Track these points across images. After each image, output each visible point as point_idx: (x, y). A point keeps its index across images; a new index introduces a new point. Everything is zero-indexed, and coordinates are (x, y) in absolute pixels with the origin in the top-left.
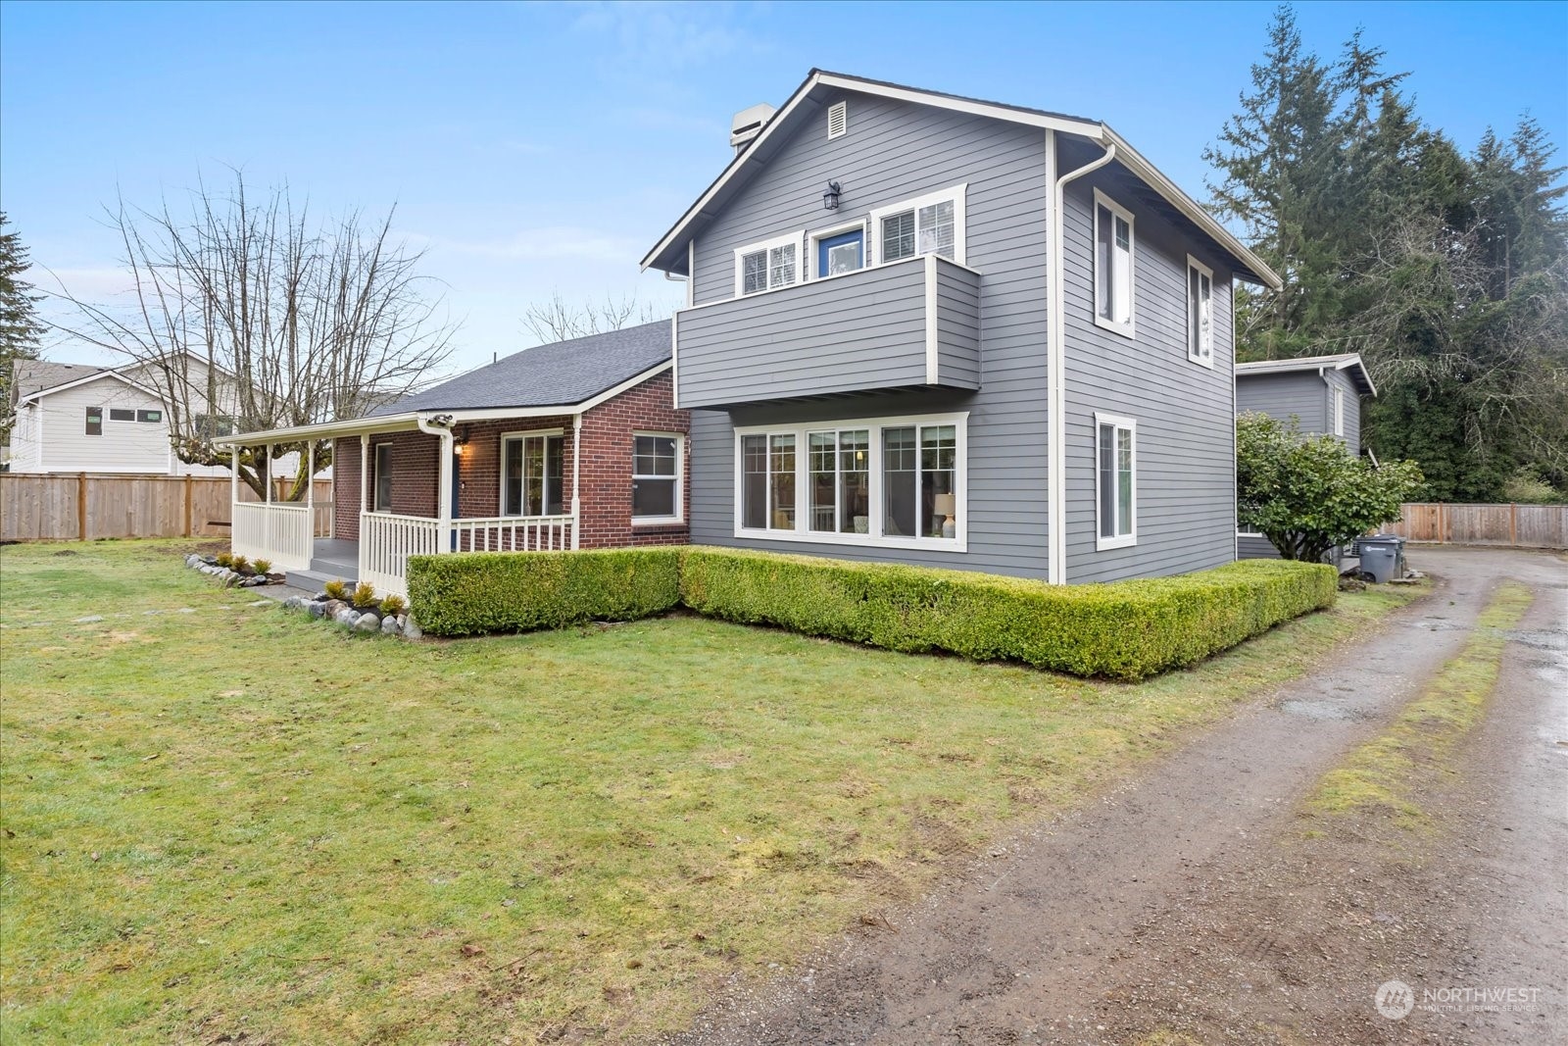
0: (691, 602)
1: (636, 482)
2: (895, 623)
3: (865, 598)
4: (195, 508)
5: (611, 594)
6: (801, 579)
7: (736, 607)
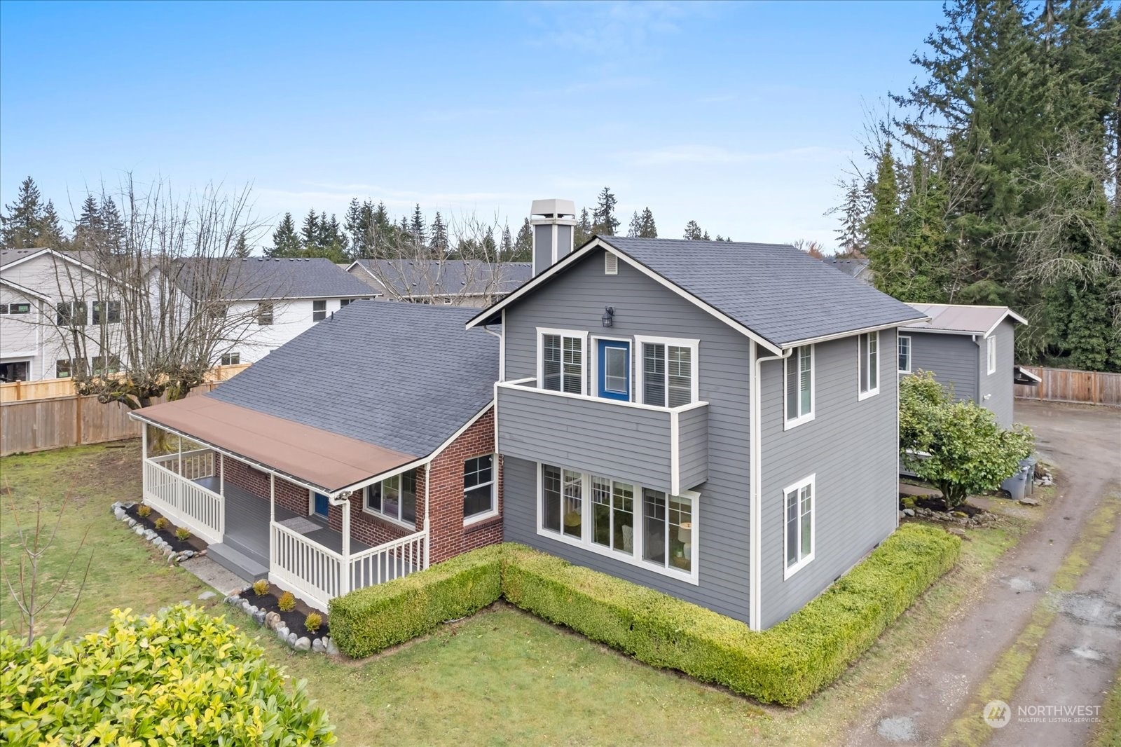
0: (510, 598)
1: (465, 493)
2: (651, 649)
3: (631, 629)
4: (84, 420)
5: (458, 603)
6: (589, 606)
7: (543, 612)
